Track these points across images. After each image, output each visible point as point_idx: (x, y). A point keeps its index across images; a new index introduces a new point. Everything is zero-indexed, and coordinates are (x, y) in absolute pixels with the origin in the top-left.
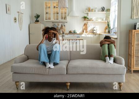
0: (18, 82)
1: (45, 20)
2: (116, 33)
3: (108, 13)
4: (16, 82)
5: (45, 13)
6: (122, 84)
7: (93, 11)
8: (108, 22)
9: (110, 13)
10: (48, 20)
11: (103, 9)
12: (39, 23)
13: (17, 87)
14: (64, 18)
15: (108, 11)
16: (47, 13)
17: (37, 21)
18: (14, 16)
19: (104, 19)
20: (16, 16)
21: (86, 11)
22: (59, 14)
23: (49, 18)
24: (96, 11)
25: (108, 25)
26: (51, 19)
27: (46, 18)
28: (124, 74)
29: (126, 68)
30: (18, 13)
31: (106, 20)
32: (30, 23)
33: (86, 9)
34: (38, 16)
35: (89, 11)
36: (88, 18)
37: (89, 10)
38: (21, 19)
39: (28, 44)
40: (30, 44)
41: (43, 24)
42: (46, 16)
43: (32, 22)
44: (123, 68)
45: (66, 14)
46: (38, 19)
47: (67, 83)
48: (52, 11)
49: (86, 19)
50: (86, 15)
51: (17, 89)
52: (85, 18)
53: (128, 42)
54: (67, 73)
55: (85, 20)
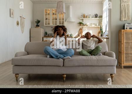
0: (18, 74)
1: (45, 25)
2: (108, 36)
3: (100, 19)
4: (16, 74)
5: (45, 19)
6: (114, 75)
7: (88, 17)
8: (101, 27)
9: (102, 19)
10: (47, 25)
11: (96, 16)
12: (39, 27)
13: (17, 79)
14: (62, 23)
15: (100, 18)
16: (46, 19)
17: (38, 26)
18: (17, 20)
19: (98, 24)
20: (18, 20)
21: (81, 18)
22: (57, 19)
23: (48, 23)
24: (90, 17)
25: (101, 30)
26: (50, 24)
27: (45, 23)
28: (115, 66)
29: (116, 60)
30: (20, 18)
31: (99, 26)
32: (31, 27)
33: (81, 16)
34: (38, 22)
35: (84, 18)
36: (83, 24)
37: (84, 16)
38: (23, 23)
39: (29, 41)
40: (30, 41)
41: (43, 28)
42: (46, 21)
43: (33, 27)
44: (114, 60)
45: (63, 20)
46: (38, 24)
47: (63, 74)
48: (51, 17)
49: (82, 24)
50: (81, 21)
51: (17, 81)
52: (80, 24)
53: (118, 41)
54: (63, 65)
55: (80, 25)
